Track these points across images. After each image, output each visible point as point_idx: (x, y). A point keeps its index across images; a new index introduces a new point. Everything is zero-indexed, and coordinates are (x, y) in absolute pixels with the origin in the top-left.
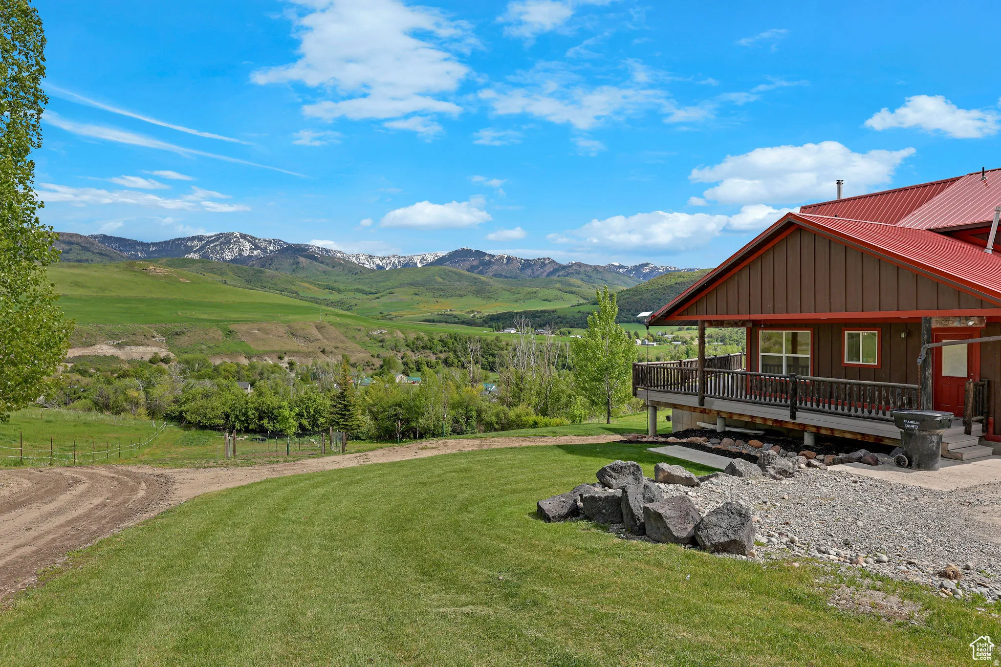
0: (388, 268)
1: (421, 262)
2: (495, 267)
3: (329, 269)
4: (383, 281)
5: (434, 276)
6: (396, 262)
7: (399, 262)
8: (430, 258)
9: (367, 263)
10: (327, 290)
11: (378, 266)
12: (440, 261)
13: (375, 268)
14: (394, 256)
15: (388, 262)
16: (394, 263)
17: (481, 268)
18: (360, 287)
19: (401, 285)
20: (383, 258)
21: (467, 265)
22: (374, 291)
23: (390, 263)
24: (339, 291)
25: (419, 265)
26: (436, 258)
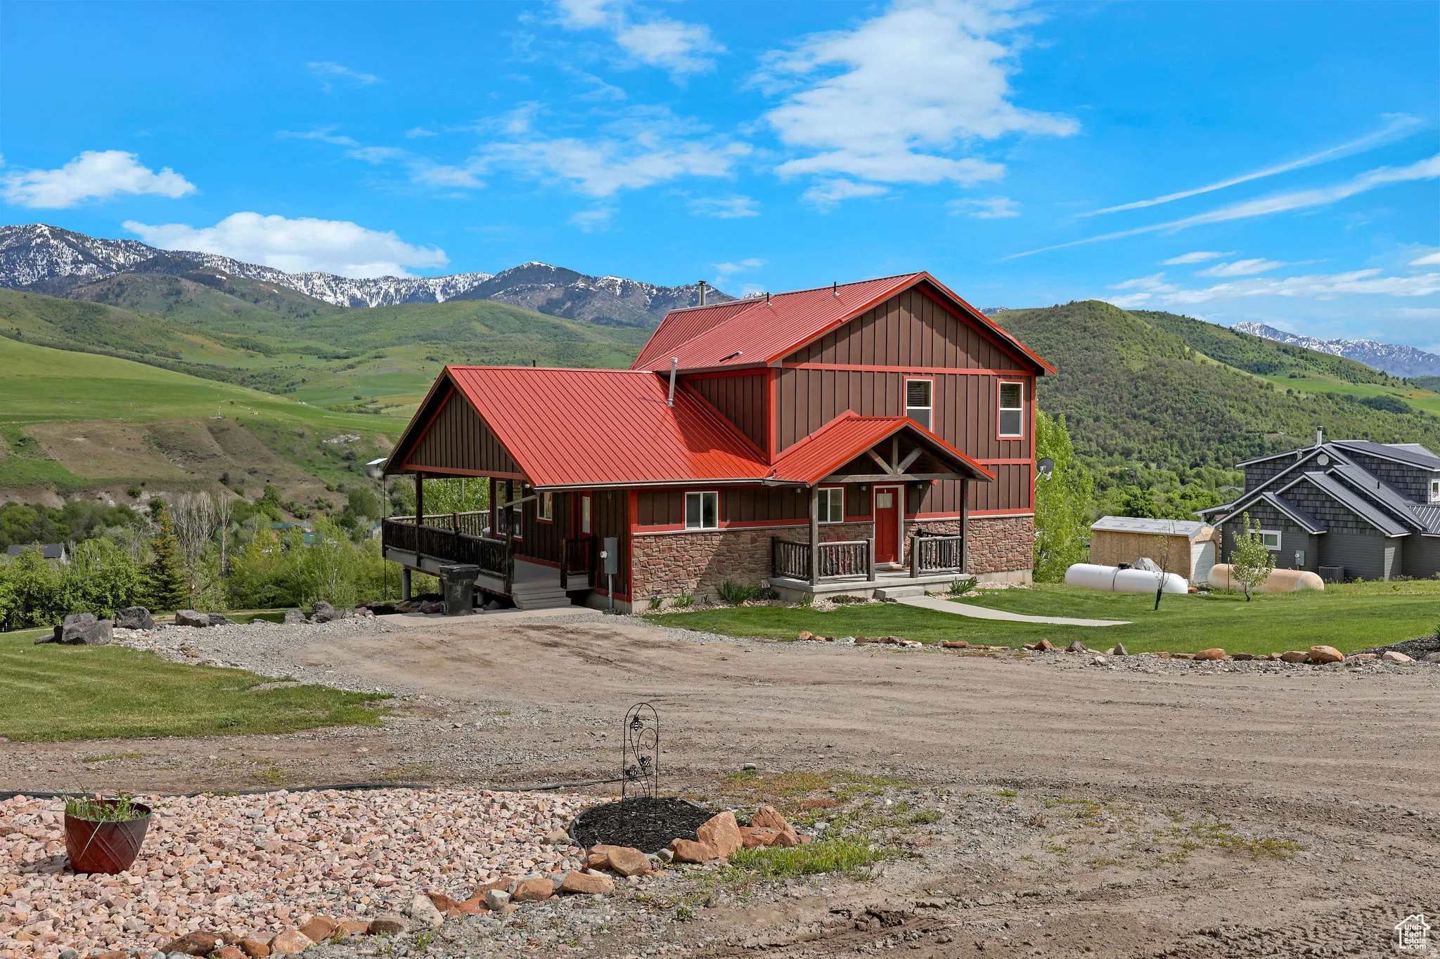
0: (374, 305)
1: (443, 292)
2: (597, 304)
3: (246, 305)
4: (361, 332)
5: (469, 321)
6: (392, 290)
7: (397, 291)
8: (463, 284)
9: (328, 292)
10: (243, 350)
11: (353, 298)
12: (483, 290)
13: (347, 304)
14: (386, 279)
15: (374, 290)
16: (387, 293)
17: (569, 304)
18: (313, 344)
19: (401, 340)
20: (363, 284)
21: (540, 298)
22: (342, 351)
23: (378, 293)
24: (268, 352)
25: (440, 298)
26: (476, 284)
